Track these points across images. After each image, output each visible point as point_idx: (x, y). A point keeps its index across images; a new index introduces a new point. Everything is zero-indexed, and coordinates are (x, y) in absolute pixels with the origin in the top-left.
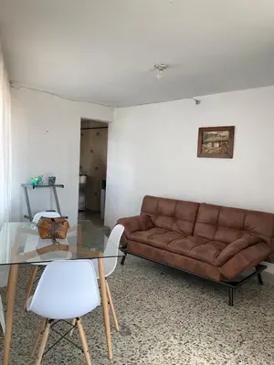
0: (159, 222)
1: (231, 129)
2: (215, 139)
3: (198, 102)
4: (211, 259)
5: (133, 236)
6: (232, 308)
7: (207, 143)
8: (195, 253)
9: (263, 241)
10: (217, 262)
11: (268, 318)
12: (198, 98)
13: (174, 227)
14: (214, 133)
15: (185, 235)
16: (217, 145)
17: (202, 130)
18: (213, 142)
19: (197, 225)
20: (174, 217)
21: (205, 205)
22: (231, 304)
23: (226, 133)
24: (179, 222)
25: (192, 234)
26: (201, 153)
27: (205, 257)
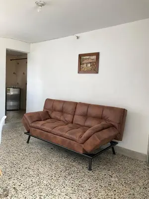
0: (53, 115)
1: (97, 55)
2: (88, 62)
3: (78, 38)
4: (77, 139)
5: (33, 125)
6: (91, 172)
7: (83, 64)
8: (68, 135)
9: (113, 126)
10: (81, 140)
11: (113, 179)
12: (78, 35)
13: (62, 118)
14: (87, 57)
15: (67, 123)
16: (89, 65)
17: (80, 56)
18: (87, 63)
19: (75, 116)
20: (62, 111)
21: (80, 103)
22: (90, 169)
23: (94, 57)
24: (65, 115)
25: (72, 122)
26: (80, 71)
27: (74, 137)
